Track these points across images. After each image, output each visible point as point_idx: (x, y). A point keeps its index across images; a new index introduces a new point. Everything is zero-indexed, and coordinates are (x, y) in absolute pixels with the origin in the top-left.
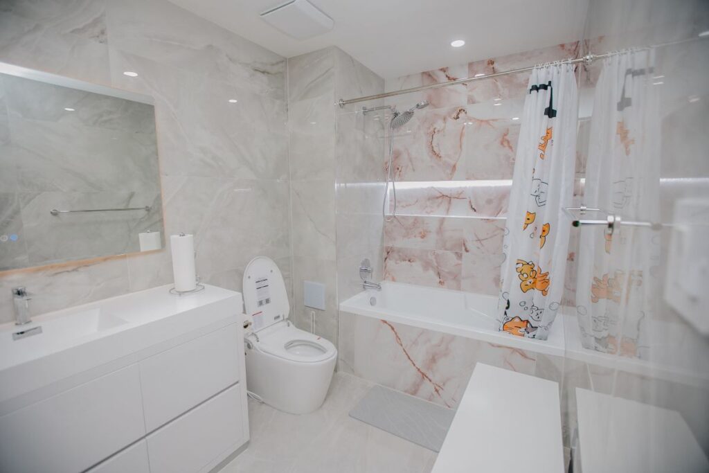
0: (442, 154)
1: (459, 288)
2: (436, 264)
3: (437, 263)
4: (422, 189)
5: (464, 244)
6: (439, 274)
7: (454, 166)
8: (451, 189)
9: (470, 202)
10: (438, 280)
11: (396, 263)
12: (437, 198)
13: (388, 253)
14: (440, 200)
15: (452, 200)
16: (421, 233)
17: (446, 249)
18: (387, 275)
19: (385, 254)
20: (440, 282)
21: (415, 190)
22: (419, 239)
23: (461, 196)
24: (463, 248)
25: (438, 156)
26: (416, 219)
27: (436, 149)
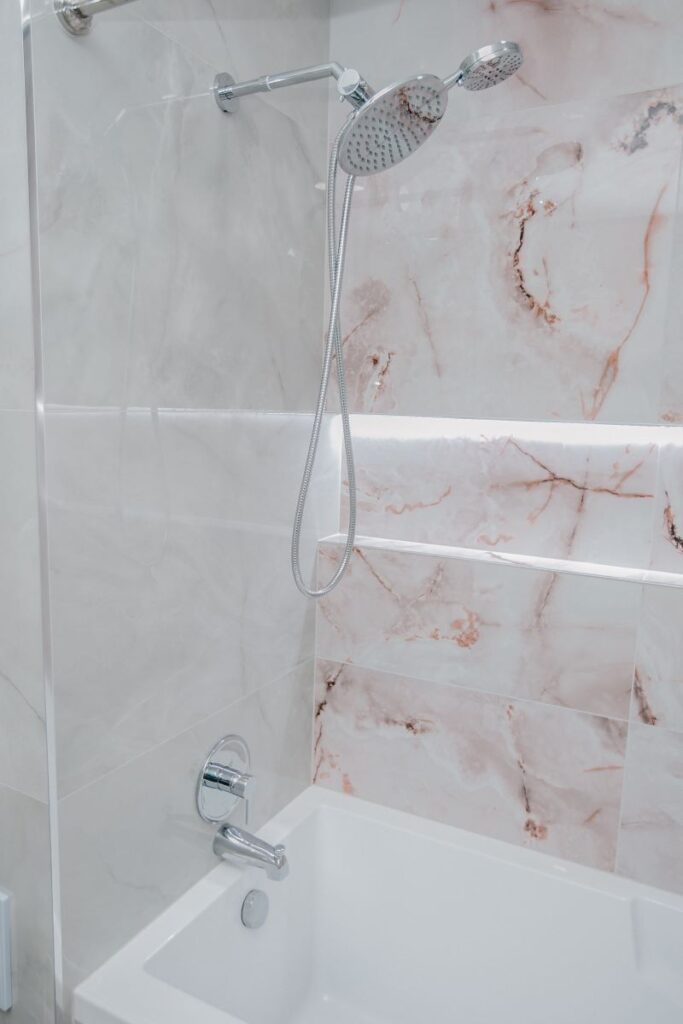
0: (560, 306)
1: (606, 861)
2: (516, 756)
3: (519, 747)
4: (466, 446)
5: (638, 690)
6: (525, 793)
7: (612, 361)
8: (589, 454)
9: (667, 511)
10: (522, 817)
11: (359, 728)
12: (529, 485)
13: (330, 685)
14: (540, 494)
15: (591, 497)
16: (457, 624)
17: (559, 701)
18: (325, 767)
19: (318, 691)
20: (529, 825)
21: (440, 448)
22: (450, 647)
23: (630, 485)
24: (634, 707)
25: (541, 312)
26: (441, 566)
27: (531, 284)
